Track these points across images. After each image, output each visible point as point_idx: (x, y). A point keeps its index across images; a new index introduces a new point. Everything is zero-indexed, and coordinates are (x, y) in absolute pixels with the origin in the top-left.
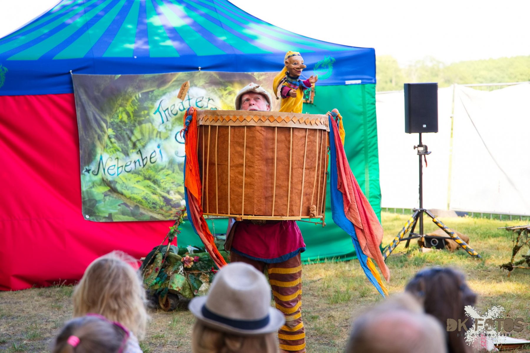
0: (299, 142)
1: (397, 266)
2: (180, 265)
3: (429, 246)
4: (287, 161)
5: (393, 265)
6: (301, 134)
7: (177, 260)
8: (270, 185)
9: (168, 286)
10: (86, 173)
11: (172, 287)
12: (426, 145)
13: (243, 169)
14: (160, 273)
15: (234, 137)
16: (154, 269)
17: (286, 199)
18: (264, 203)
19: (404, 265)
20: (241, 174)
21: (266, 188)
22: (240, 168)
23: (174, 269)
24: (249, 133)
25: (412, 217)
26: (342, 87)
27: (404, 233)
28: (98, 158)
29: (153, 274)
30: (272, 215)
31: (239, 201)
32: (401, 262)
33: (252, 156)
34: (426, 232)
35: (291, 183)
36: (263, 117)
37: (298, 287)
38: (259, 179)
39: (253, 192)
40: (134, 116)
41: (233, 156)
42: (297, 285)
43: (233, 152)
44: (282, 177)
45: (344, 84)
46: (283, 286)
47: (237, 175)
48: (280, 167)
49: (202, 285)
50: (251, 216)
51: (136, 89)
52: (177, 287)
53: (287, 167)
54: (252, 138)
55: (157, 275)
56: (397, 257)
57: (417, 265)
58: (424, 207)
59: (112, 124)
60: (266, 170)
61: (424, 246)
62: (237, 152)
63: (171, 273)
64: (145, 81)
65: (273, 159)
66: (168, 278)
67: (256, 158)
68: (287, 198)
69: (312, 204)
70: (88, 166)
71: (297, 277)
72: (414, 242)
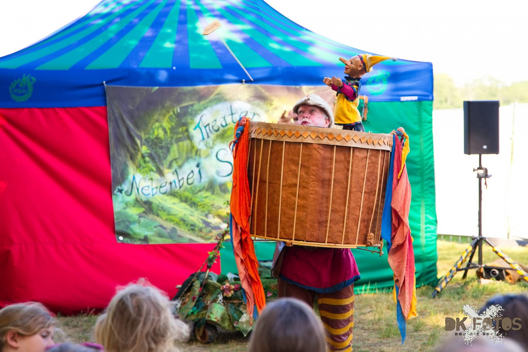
0: (359, 163)
1: (454, 298)
2: (219, 294)
3: (488, 277)
4: (345, 183)
5: (450, 298)
6: (361, 155)
7: (216, 288)
8: (325, 209)
9: (206, 317)
10: (119, 194)
11: (210, 318)
12: (487, 168)
13: (296, 190)
14: (197, 302)
15: (288, 154)
16: (191, 297)
17: (341, 225)
18: (318, 228)
19: (461, 298)
20: (295, 195)
21: (320, 212)
22: (293, 189)
23: (213, 298)
24: (305, 151)
25: (471, 245)
26: (398, 103)
27: (462, 263)
28: (130, 177)
29: (189, 303)
30: (325, 241)
31: (290, 224)
32: (458, 293)
33: (307, 176)
34: (485, 262)
35: (348, 207)
36: (322, 133)
37: (350, 319)
38: (314, 201)
39: (306, 215)
40: (171, 133)
41: (286, 175)
42: (349, 318)
43: (287, 170)
44: (338, 201)
45: (399, 100)
46: (335, 319)
47: (289, 195)
48: (338, 189)
49: (243, 316)
50: (302, 242)
51: (175, 102)
52: (216, 318)
53: (345, 190)
54: (308, 157)
55: (194, 304)
56: (453, 288)
57: (475, 297)
58: (484, 235)
59: (147, 140)
60: (321, 193)
61: (483, 277)
62: (290, 171)
63: (209, 302)
64: (185, 94)
65: (330, 180)
66: (206, 308)
67: (312, 178)
68: (343, 224)
69: (369, 232)
70: (121, 186)
71: (350, 309)
72: (472, 273)
